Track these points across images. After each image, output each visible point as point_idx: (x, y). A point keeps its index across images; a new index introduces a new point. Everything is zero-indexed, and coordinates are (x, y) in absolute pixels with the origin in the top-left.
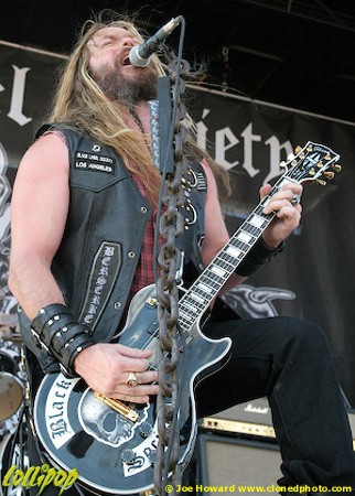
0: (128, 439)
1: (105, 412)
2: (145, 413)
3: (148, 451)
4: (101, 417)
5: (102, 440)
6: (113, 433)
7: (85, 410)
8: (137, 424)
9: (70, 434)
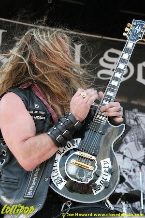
0: (91, 179)
1: (78, 169)
2: (96, 165)
3: (102, 182)
4: (77, 172)
5: (80, 182)
6: (84, 178)
7: (68, 171)
8: (94, 171)
9: (64, 182)
